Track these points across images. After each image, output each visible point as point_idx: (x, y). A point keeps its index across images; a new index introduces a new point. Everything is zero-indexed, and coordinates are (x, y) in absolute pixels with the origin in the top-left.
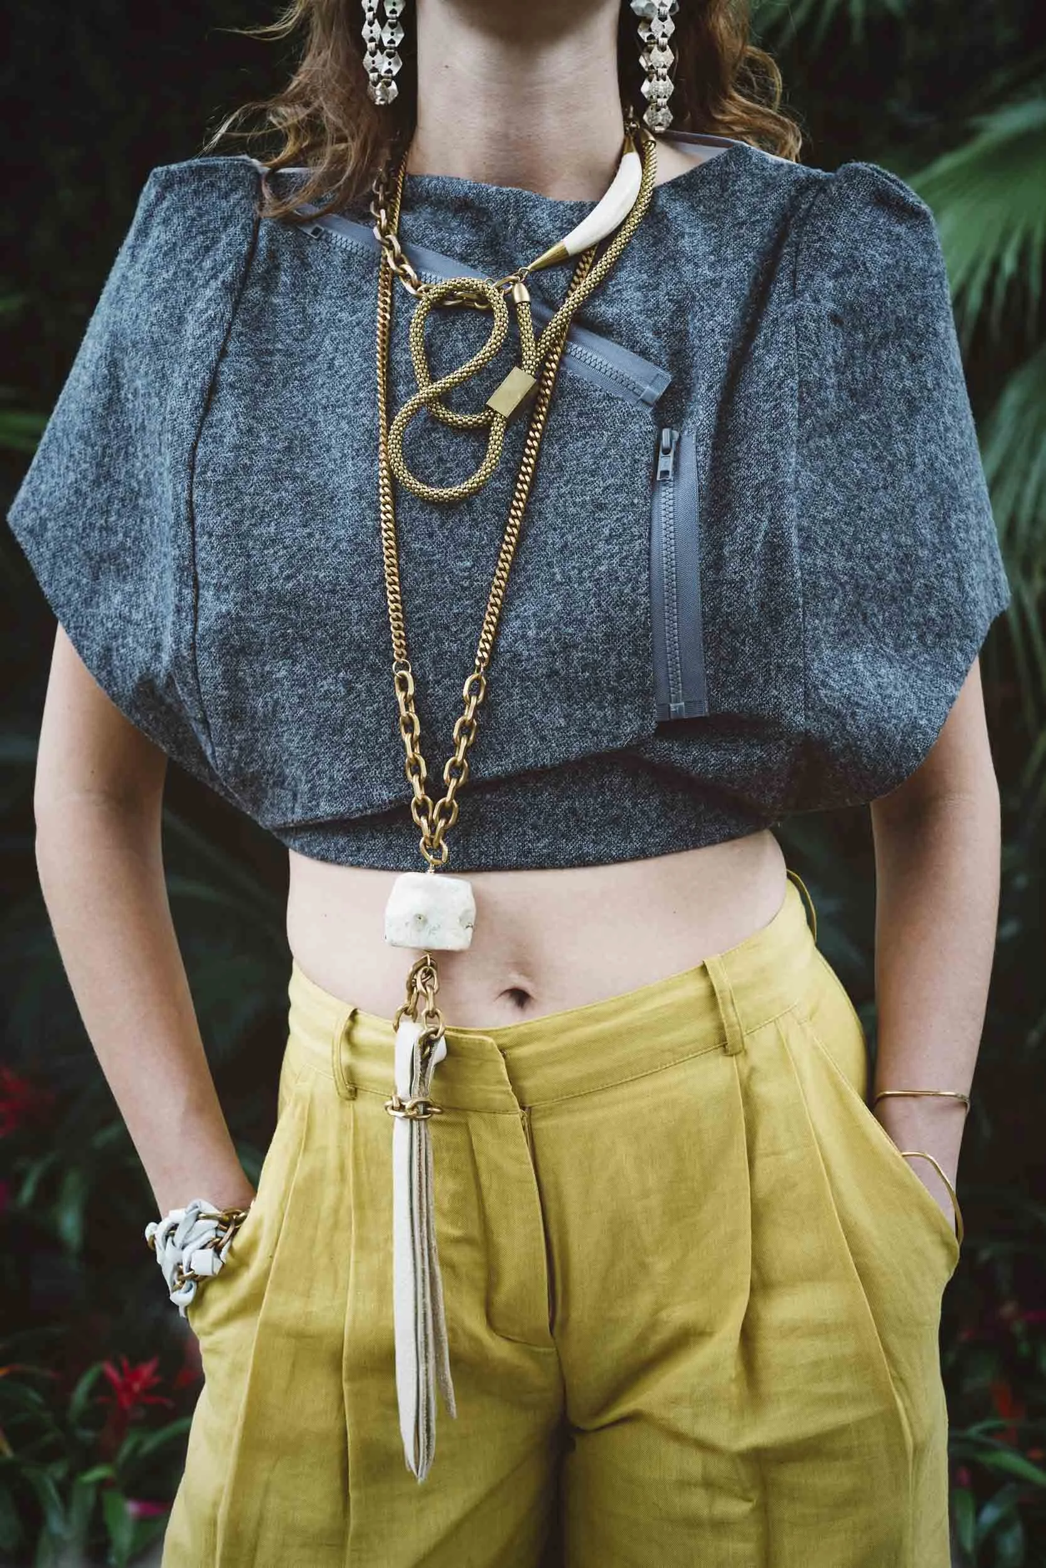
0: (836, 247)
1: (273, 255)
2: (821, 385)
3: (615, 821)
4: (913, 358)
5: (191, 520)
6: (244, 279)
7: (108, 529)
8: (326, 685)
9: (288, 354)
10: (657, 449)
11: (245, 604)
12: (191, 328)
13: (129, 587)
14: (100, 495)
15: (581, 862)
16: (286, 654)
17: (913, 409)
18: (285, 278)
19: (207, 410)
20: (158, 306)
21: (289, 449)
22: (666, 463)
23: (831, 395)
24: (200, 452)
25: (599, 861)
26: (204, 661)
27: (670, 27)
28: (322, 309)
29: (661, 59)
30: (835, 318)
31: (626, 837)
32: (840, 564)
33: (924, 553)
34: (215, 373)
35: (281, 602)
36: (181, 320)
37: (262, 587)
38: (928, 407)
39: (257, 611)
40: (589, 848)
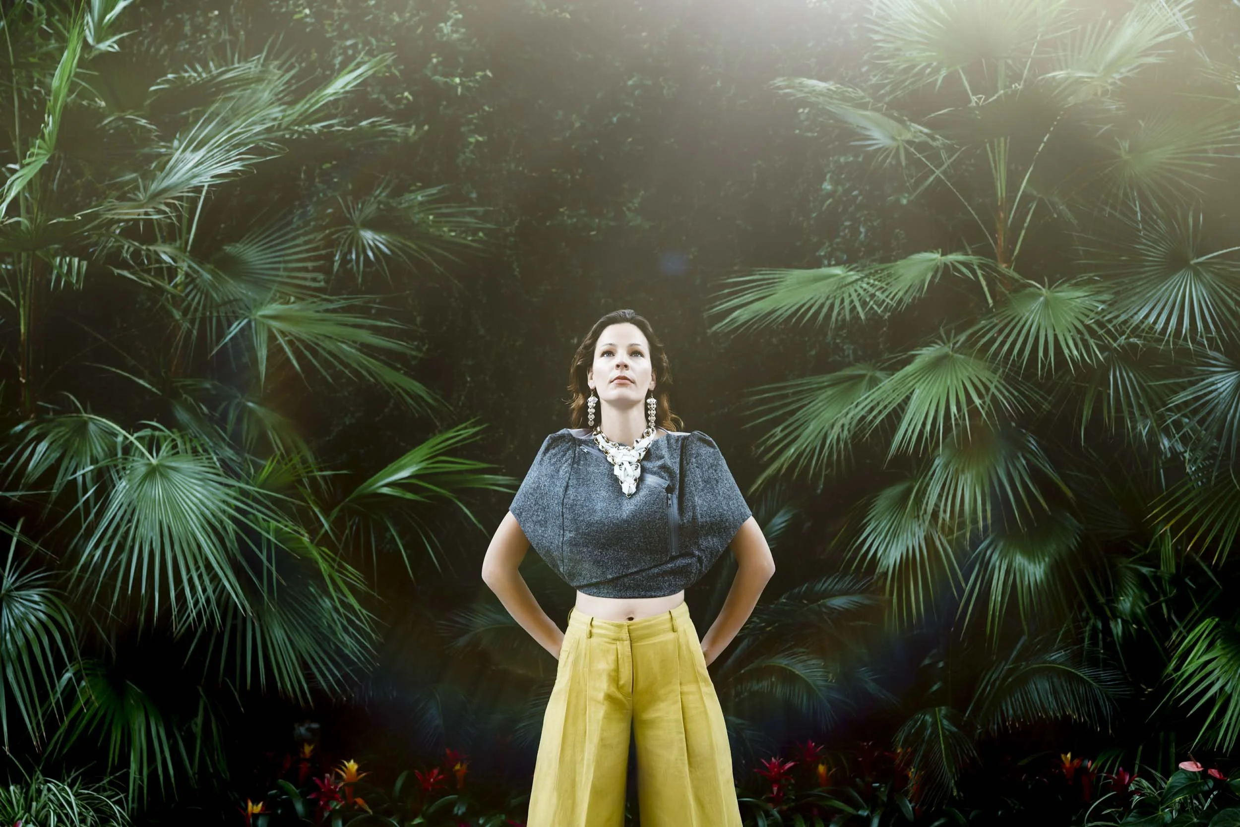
0: (693, 452)
1: (579, 457)
2: (698, 482)
3: (659, 588)
4: (715, 471)
5: (563, 516)
6: (573, 463)
7: (538, 515)
8: (596, 553)
9: (583, 479)
10: (668, 498)
11: (576, 535)
12: (561, 472)
13: (543, 529)
14: (536, 508)
15: (652, 597)
16: (586, 546)
17: (717, 482)
18: (582, 462)
19: (566, 491)
20: (552, 467)
21: (585, 500)
22: (670, 502)
23: (701, 483)
24: (565, 500)
25: (655, 597)
26: (565, 548)
27: (655, 406)
28: (591, 469)
29: (653, 412)
30: (697, 467)
31: (661, 591)
32: (708, 519)
33: (725, 512)
34: (568, 483)
35: (585, 534)
36: (558, 471)
37: (581, 531)
38: (720, 481)
39: (579, 536)
40: (653, 594)
